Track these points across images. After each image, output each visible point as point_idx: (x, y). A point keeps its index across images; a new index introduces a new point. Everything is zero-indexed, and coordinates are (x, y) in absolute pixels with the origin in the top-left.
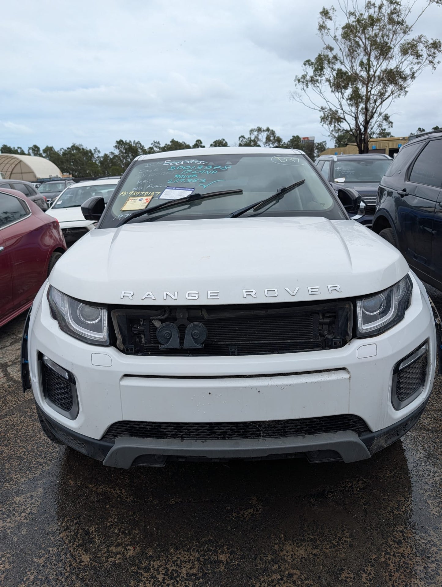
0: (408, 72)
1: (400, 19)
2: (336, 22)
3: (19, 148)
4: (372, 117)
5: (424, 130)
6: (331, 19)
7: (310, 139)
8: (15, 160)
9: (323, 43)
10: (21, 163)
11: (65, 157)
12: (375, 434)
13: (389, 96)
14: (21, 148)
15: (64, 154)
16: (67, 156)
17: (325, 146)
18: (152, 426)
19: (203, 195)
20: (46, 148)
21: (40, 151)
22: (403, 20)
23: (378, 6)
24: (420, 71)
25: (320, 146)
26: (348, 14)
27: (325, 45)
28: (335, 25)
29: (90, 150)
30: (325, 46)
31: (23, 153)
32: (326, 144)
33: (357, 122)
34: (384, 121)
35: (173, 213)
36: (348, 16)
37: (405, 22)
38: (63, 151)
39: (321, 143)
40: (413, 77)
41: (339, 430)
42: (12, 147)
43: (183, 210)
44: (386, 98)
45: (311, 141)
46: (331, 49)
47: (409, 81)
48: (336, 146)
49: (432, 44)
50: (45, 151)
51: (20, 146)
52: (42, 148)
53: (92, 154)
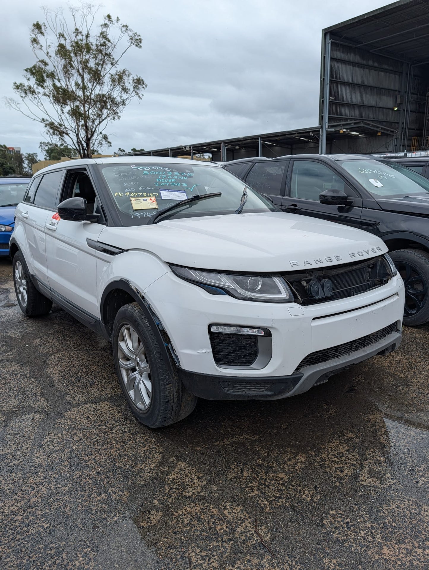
0: (118, 99)
1: (108, 52)
2: (47, 40)
4: (92, 135)
5: (124, 151)
6: (44, 35)
7: (16, 150)
9: (35, 56)
13: (106, 118)
17: (35, 158)
18: (323, 353)
22: (110, 54)
23: (85, 35)
24: (129, 100)
25: (30, 157)
26: (58, 35)
27: (38, 58)
28: (46, 41)
30: (38, 60)
32: (37, 156)
33: (78, 138)
34: (104, 140)
36: (58, 37)
37: (112, 56)
39: (32, 154)
40: (124, 103)
44: (103, 120)
45: (17, 151)
46: (46, 64)
47: (121, 107)
48: (45, 159)
49: (136, 79)
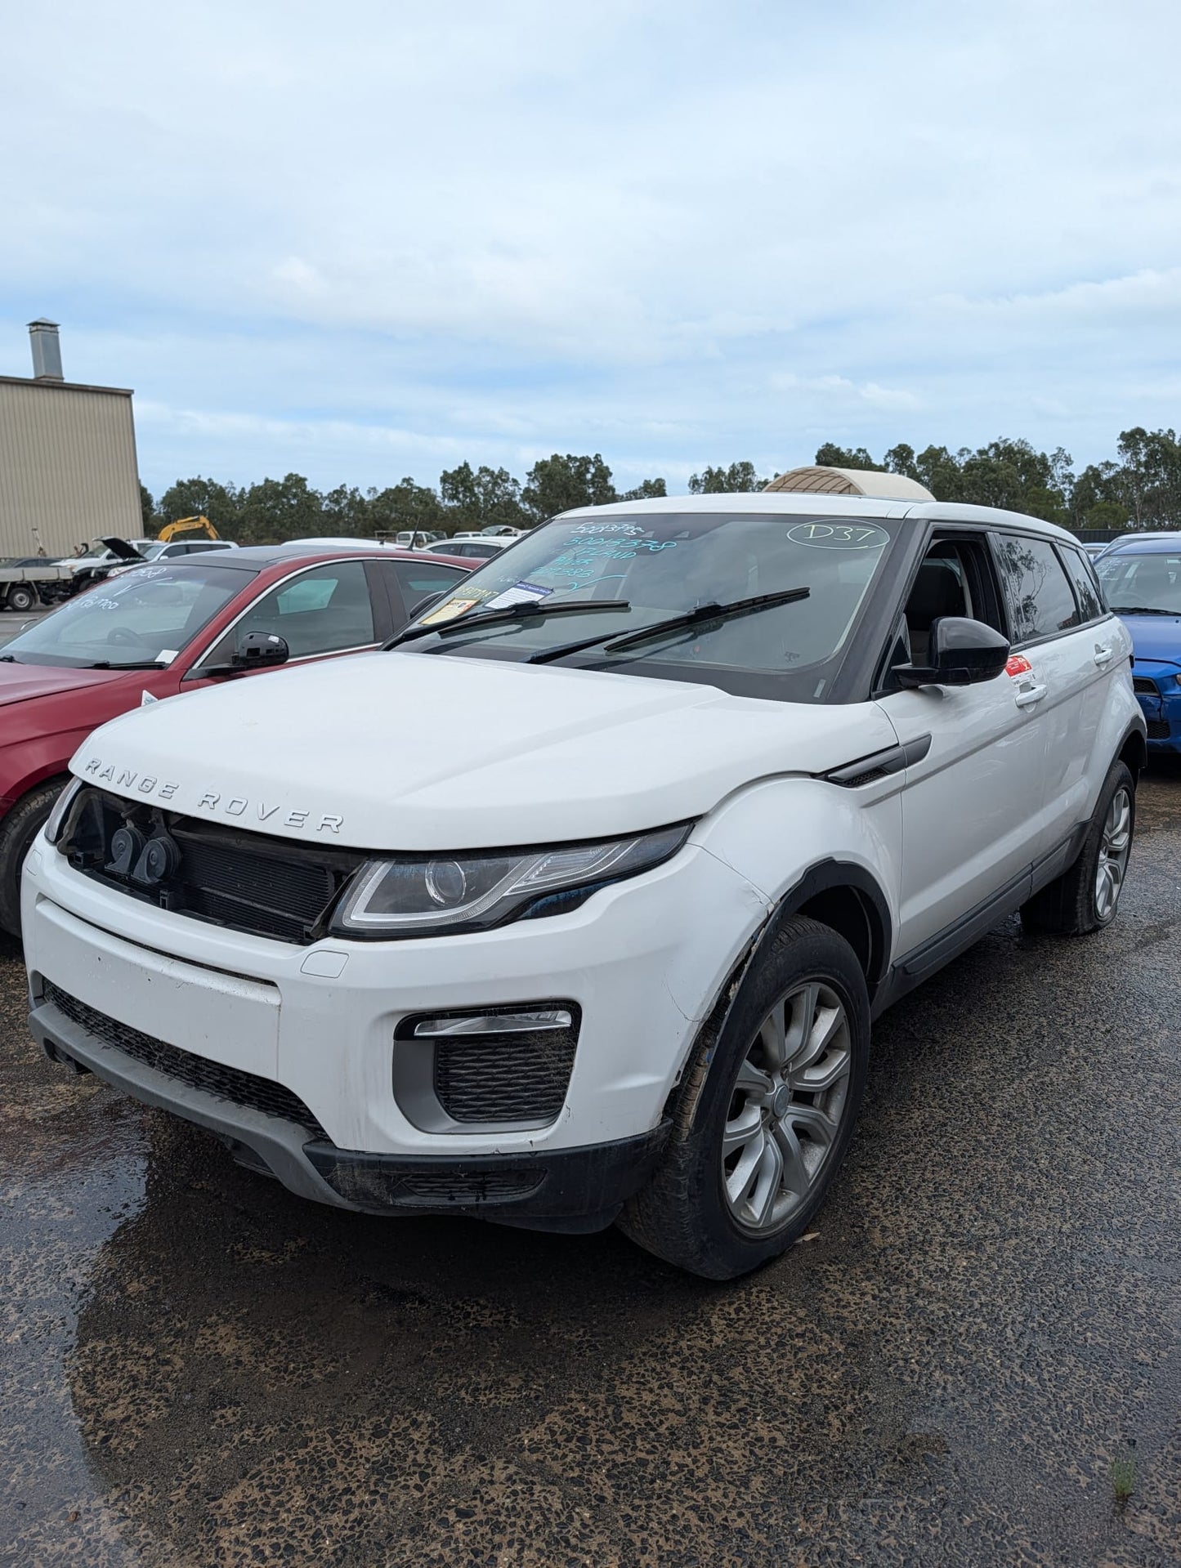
3: (859, 450)
8: (840, 480)
10: (852, 488)
11: (970, 475)
12: (338, 1154)
14: (864, 451)
15: (970, 466)
16: (975, 471)
19: (543, 606)
20: (927, 452)
21: (912, 458)
29: (1044, 455)
31: (868, 466)
35: (487, 638)
38: (967, 458)
41: (281, 1115)
42: (844, 450)
43: (506, 634)
50: (922, 459)
51: (863, 448)
52: (919, 450)
53: (1046, 467)
